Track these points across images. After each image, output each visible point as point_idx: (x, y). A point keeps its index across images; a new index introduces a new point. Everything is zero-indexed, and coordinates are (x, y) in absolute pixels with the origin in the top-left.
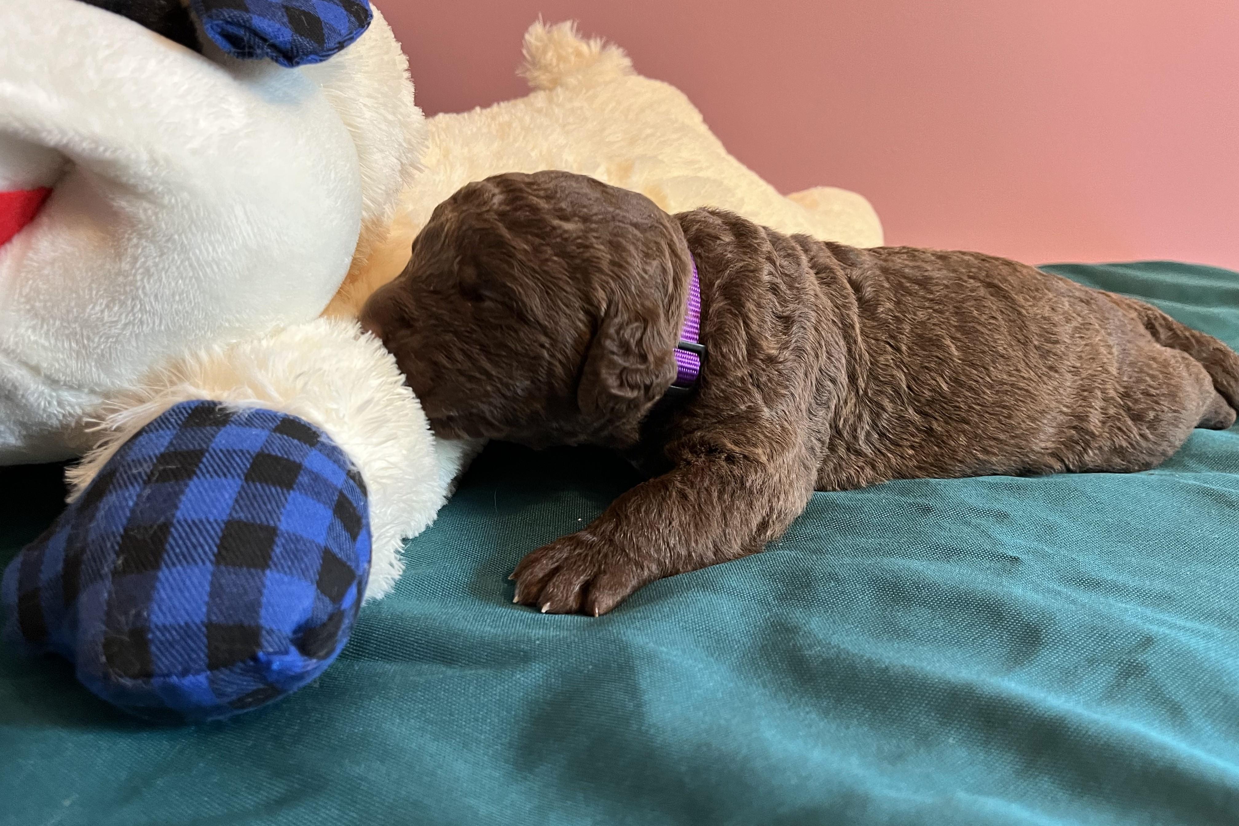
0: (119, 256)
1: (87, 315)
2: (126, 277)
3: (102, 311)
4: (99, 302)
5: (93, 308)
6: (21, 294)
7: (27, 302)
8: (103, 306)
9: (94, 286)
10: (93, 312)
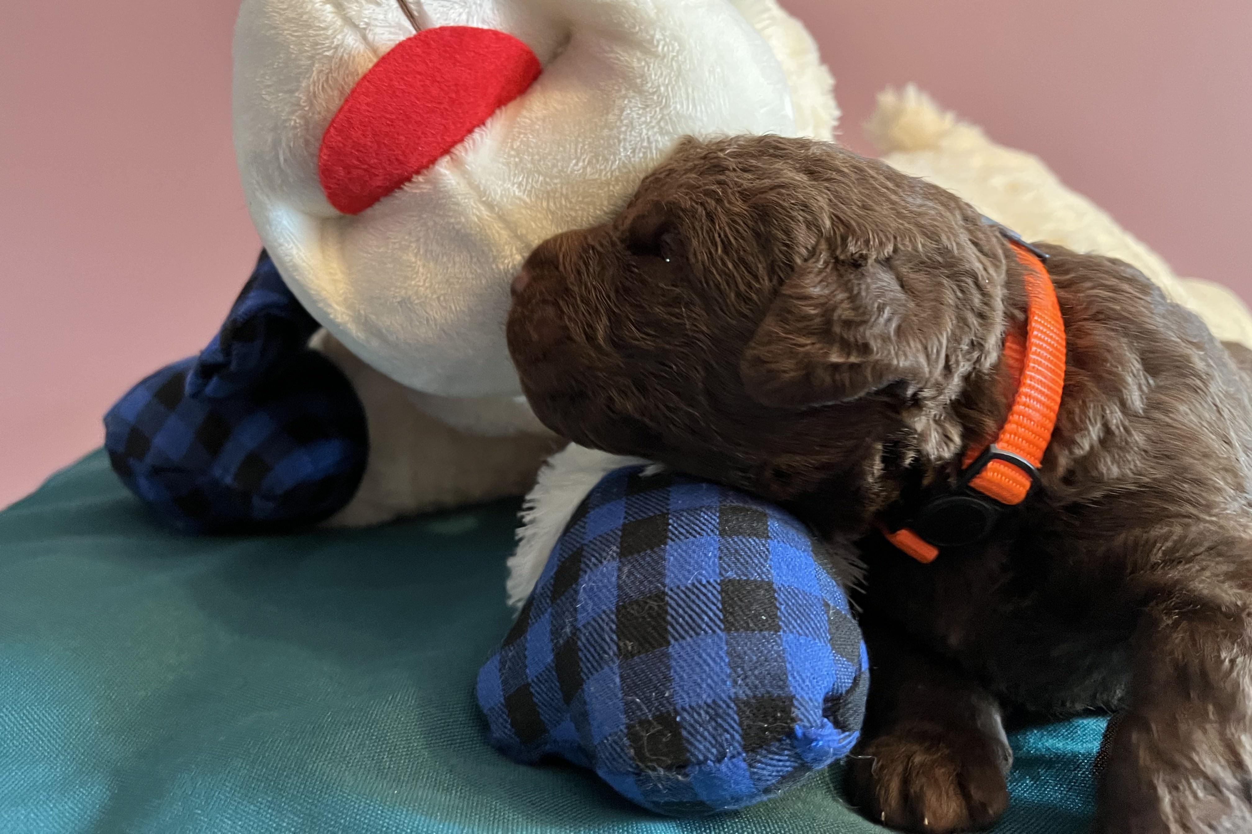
0: (607, 110)
1: (569, 170)
2: (611, 129)
3: (585, 168)
4: (583, 158)
5: (576, 164)
6: (512, 148)
7: (518, 155)
8: (586, 163)
9: (580, 140)
10: (576, 168)
